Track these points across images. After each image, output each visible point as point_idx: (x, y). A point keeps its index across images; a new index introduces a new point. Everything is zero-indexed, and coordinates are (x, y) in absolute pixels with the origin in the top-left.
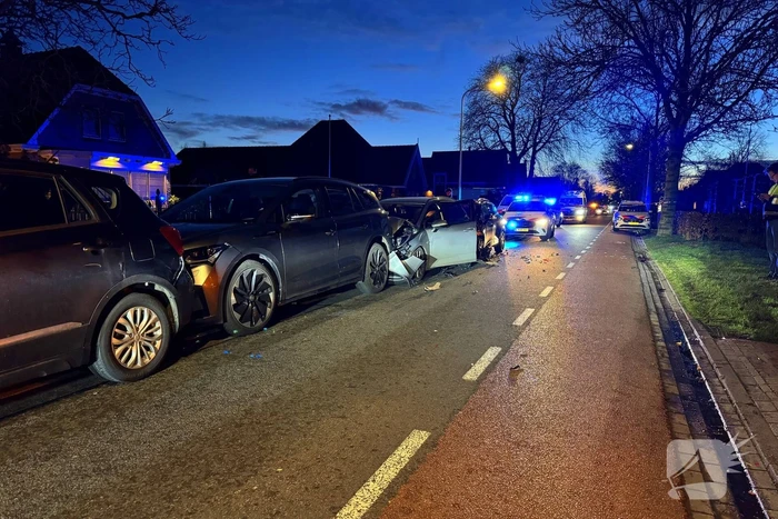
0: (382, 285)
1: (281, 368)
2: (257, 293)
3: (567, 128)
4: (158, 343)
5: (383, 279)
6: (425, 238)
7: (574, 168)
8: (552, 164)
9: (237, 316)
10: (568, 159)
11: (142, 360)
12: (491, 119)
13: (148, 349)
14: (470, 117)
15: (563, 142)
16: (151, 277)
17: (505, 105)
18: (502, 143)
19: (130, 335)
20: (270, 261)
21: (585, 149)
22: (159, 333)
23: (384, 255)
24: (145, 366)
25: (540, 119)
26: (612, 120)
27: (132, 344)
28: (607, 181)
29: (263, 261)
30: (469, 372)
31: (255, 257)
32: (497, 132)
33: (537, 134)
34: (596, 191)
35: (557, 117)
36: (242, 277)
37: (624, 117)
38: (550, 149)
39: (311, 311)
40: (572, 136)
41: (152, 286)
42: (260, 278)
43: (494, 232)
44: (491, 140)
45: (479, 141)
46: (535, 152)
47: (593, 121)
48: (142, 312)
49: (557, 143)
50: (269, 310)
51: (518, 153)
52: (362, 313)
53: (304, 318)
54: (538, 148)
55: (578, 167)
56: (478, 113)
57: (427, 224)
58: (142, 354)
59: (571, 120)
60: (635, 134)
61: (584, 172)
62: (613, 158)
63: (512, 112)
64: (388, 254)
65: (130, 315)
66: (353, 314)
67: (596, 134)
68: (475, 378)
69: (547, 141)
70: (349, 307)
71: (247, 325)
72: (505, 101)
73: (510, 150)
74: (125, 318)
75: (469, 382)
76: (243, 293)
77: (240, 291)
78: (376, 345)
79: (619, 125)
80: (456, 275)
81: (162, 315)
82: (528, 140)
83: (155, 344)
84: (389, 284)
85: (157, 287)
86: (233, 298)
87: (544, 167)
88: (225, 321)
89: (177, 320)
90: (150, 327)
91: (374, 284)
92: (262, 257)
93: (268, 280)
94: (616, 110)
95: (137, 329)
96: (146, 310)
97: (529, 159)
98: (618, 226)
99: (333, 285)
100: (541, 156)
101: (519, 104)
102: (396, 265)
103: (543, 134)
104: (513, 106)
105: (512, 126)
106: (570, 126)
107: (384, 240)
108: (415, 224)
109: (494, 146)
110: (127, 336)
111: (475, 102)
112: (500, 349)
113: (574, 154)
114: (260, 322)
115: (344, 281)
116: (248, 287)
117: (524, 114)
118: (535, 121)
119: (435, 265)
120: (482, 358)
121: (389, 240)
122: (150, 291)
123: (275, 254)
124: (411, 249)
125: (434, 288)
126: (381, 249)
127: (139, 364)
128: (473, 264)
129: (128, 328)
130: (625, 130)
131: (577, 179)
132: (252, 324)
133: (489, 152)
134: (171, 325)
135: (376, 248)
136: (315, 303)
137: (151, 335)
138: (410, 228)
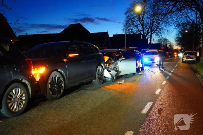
0: (102, 82)
1: (71, 111)
2: (58, 84)
3: (163, 25)
4: (24, 102)
5: (102, 80)
6: (117, 64)
7: (166, 40)
8: (158, 38)
9: (51, 93)
10: (163, 36)
11: (18, 109)
12: (135, 22)
13: (20, 104)
14: (127, 22)
15: (162, 30)
16: (22, 76)
17: (140, 17)
18: (139, 31)
19: (14, 99)
20: (62, 72)
21: (170, 33)
22: (24, 98)
23: (102, 70)
24: (19, 111)
25: (153, 22)
26: (180, 22)
27: (15, 102)
28: (178, 45)
29: (59, 72)
30: (143, 111)
31: (57, 70)
32: (137, 27)
33: (152, 28)
34: (174, 48)
35: (159, 21)
36: (52, 78)
37: (184, 21)
38: (157, 33)
39: (77, 91)
40: (165, 28)
41: (22, 80)
42: (59, 78)
43: (141, 62)
44: (135, 30)
45: (131, 30)
46: (151, 34)
47: (173, 22)
48: (18, 90)
49: (159, 31)
50: (62, 91)
51: (145, 34)
52: (96, 92)
53: (74, 94)
54: (153, 32)
55: (167, 40)
56: (130, 20)
57: (117, 59)
58: (18, 106)
59: (164, 22)
60: (188, 27)
61: (169, 41)
62: (180, 36)
63: (142, 20)
64: (104, 70)
65: (14, 91)
66: (93, 92)
67: (174, 27)
68: (146, 113)
69: (156, 30)
70: (91, 90)
71: (54, 96)
72: (140, 16)
73: (142, 33)
74: (12, 92)
75: (144, 114)
76: (53, 84)
77: (52, 83)
78: (105, 102)
79: (182, 24)
80: (128, 78)
81: (26, 91)
82: (149, 30)
83: (22, 102)
84: (105, 82)
85: (24, 81)
86: (49, 86)
87: (155, 39)
88: (47, 94)
89: (30, 93)
90: (21, 96)
91: (99, 81)
92: (59, 70)
93: (62, 79)
94: (181, 18)
95: (17, 96)
96: (20, 90)
97: (149, 37)
98: (184, 61)
99: (84, 81)
100: (154, 36)
101: (145, 17)
102: (107, 74)
103: (155, 28)
104: (143, 18)
105: (142, 25)
106: (164, 24)
107: (102, 65)
108: (113, 59)
109: (136, 32)
110: (13, 99)
111: (129, 16)
112: (152, 103)
113: (166, 34)
114: (59, 95)
115: (88, 80)
116: (54, 81)
117: (147, 21)
118: (151, 23)
119: (121, 74)
120: (147, 106)
121: (104, 65)
122: (21, 82)
123: (64, 69)
124: (112, 68)
125: (122, 82)
126: (101, 68)
127: (17, 110)
128: (134, 74)
129: (14, 96)
130: (184, 25)
131: (167, 44)
132: (56, 96)
133: (134, 34)
134: (28, 95)
135: (99, 67)
136: (77, 89)
137: (21, 99)
138: (111, 60)
